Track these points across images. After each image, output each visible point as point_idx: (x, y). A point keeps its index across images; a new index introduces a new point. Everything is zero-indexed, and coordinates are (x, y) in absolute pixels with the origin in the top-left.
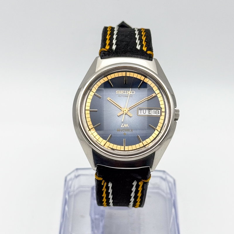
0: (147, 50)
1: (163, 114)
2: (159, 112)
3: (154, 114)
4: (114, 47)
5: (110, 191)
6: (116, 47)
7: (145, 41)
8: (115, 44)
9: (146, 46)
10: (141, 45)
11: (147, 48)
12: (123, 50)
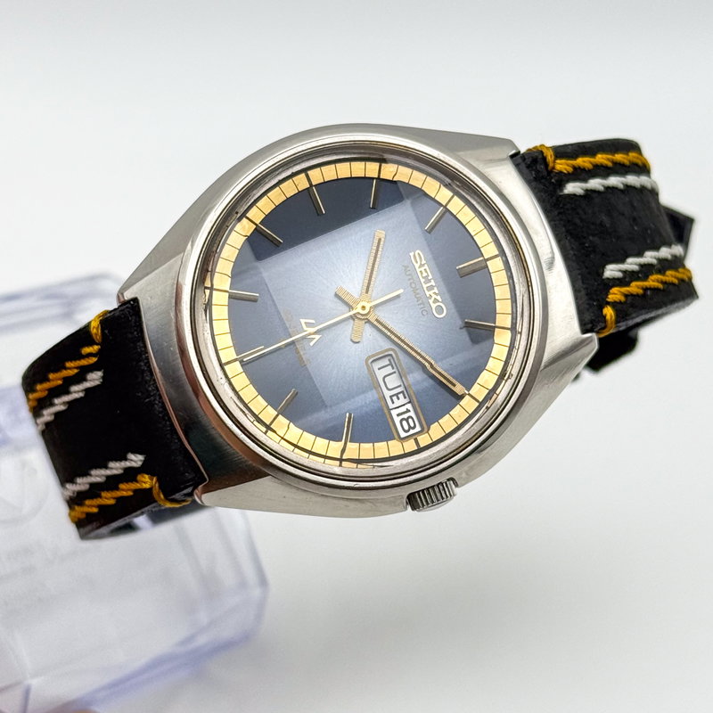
0: (614, 305)
1: (410, 446)
2: (412, 432)
3: (398, 415)
4: (572, 188)
5: (77, 391)
6: (580, 196)
7: (646, 289)
8: (587, 190)
9: (626, 296)
10: (624, 277)
11: (620, 302)
12: (578, 221)
